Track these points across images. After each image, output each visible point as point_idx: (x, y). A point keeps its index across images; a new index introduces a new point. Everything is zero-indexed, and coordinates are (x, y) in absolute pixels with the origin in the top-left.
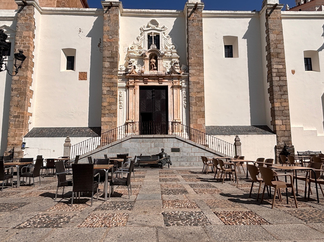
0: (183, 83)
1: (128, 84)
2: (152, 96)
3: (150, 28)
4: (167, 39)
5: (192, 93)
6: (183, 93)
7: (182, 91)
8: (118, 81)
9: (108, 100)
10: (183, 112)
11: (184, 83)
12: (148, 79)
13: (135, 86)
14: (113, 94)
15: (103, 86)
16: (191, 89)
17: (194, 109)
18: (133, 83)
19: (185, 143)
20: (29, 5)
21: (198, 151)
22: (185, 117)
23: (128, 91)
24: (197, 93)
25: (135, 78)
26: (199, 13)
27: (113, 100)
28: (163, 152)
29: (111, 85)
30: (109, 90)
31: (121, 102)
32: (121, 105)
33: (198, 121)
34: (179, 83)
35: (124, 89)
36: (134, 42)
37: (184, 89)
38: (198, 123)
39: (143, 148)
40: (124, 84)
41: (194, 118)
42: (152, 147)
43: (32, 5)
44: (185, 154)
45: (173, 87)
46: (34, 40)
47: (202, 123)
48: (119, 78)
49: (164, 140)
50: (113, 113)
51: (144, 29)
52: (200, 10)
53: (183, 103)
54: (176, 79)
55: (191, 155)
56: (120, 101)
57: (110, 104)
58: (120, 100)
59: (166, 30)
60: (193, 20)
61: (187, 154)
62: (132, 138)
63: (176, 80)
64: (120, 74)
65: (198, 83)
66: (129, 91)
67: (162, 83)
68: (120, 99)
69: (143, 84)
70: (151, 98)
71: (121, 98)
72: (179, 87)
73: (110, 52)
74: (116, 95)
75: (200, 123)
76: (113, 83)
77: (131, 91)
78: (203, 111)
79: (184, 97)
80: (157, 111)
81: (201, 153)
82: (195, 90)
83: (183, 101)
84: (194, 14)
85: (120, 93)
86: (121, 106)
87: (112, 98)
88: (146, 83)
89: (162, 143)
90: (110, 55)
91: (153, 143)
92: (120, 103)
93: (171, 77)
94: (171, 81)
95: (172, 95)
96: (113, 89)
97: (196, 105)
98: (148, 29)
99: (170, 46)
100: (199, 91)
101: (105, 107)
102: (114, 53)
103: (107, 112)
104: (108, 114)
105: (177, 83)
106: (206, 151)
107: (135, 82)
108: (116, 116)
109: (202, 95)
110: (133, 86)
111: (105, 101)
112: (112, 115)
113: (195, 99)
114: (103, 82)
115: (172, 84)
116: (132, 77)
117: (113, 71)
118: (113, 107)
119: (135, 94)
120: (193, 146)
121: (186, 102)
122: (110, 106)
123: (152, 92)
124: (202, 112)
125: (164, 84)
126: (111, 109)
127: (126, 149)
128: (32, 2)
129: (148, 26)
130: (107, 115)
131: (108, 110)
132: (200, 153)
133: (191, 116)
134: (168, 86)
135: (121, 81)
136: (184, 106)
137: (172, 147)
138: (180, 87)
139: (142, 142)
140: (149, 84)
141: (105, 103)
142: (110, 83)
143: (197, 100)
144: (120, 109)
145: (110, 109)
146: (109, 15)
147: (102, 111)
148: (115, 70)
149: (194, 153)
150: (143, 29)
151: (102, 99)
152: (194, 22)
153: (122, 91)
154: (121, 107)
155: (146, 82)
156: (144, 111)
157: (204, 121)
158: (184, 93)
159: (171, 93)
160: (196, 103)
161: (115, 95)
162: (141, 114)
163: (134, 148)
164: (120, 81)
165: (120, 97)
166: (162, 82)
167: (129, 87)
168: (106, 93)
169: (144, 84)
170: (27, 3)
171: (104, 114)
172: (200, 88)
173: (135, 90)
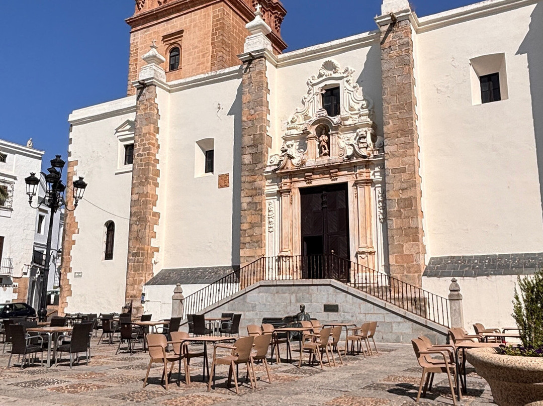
0: (376, 174)
1: (281, 187)
2: (322, 204)
3: (324, 77)
4: (353, 91)
5: (390, 192)
6: (377, 192)
7: (375, 190)
8: (267, 184)
9: (249, 220)
10: (379, 230)
11: (379, 174)
12: (311, 174)
13: (291, 189)
14: (257, 208)
15: (242, 195)
16: (389, 184)
17: (396, 225)
18: (288, 184)
19: (348, 295)
20: (149, 86)
21: (372, 310)
22: (382, 241)
23: (281, 200)
24: (401, 191)
25: (291, 175)
26: (403, 31)
27: (256, 219)
28: (303, 311)
29: (254, 192)
30: (250, 202)
31: (271, 219)
32: (271, 226)
33: (404, 249)
34: (368, 174)
35: (276, 197)
36: (297, 110)
37: (380, 185)
38: (405, 253)
39: (278, 303)
40: (276, 188)
41: (396, 243)
42: (292, 301)
43: (152, 85)
44: (348, 317)
45: (356, 184)
46: (158, 136)
47: (413, 252)
48: (267, 178)
49: (312, 290)
50: (257, 242)
51: (314, 82)
52: (403, 23)
53: (378, 213)
54: (362, 167)
55: (358, 319)
56: (269, 218)
57: (252, 226)
59: (352, 75)
60: (390, 46)
61: (352, 316)
62: (261, 286)
63: (361, 170)
64: (268, 172)
65: (403, 171)
66: (282, 199)
67: (336, 179)
68: (269, 215)
69: (304, 184)
70: (320, 209)
71: (270, 213)
72: (369, 183)
73: (252, 136)
74: (261, 210)
75: (408, 253)
76: (256, 189)
77: (285, 199)
78: (414, 226)
79: (379, 201)
80: (331, 231)
81: (379, 316)
82: (397, 185)
83: (378, 210)
84: (391, 35)
85: (269, 205)
86: (271, 227)
87: (256, 214)
88: (309, 182)
89: (308, 296)
90: (253, 142)
91: (294, 295)
92: (270, 222)
93: (353, 165)
94: (353, 172)
95: (355, 200)
96: (257, 199)
97: (399, 215)
98: (321, 79)
99: (358, 103)
100: (406, 187)
101: (245, 230)
102: (257, 136)
103: (248, 239)
104: (249, 243)
105: (365, 174)
107: (291, 183)
108: (261, 246)
109: (411, 195)
110: (289, 191)
111: (245, 221)
112: (256, 244)
113: (397, 203)
114: (242, 188)
115: (355, 177)
116: (286, 174)
117: (257, 169)
118: (257, 231)
119: (292, 203)
120: (362, 301)
121: (382, 211)
122: (251, 230)
123: (322, 197)
124: (412, 228)
125: (340, 180)
126: (254, 234)
127: (254, 305)
128: (152, 80)
129: (320, 76)
130: (247, 245)
131: (249, 236)
132: (376, 315)
133: (390, 239)
134: (348, 183)
135: (271, 183)
136: (380, 219)
137: (325, 303)
139: (277, 293)
140: (315, 183)
141: (245, 224)
142: (252, 189)
143: (402, 205)
144: (270, 232)
145: (253, 235)
146: (249, 74)
147: (242, 238)
148: (259, 166)
149: (365, 314)
150: (311, 83)
151: (242, 217)
152: (391, 50)
153: (271, 201)
154: (271, 230)
155: (309, 180)
156: (309, 234)
157: (417, 247)
158: (379, 193)
159: (355, 195)
160: (399, 211)
161: (259, 209)
162: (304, 239)
163: (265, 304)
164: (269, 184)
165: (269, 211)
166: (336, 176)
167: (282, 193)
168: (246, 208)
169: (307, 184)
170: (146, 84)
171: (243, 243)
172: (407, 181)
173: (293, 197)
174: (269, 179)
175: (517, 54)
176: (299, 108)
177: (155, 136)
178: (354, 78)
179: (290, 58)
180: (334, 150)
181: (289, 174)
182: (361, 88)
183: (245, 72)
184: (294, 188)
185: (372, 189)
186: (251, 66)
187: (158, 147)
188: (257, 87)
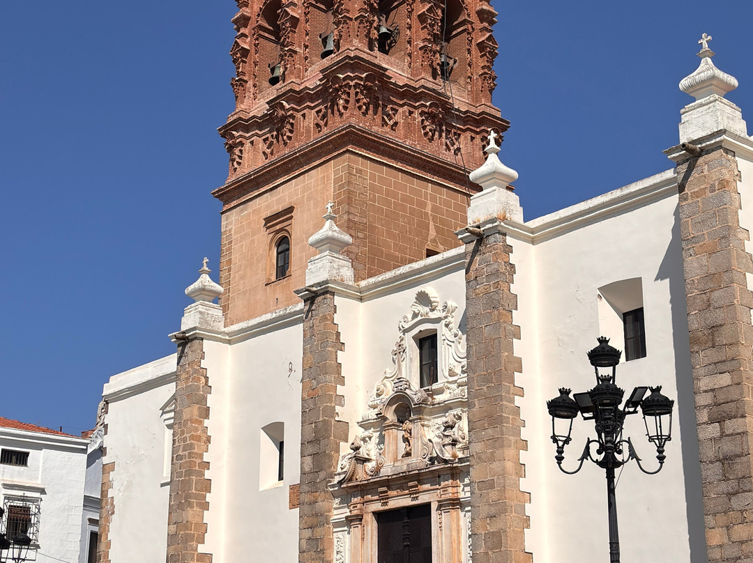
0: (466, 489)
1: (351, 512)
3: (419, 318)
4: (453, 342)
5: (476, 522)
6: (467, 520)
7: (465, 516)
8: (335, 506)
11: (469, 488)
12: (385, 489)
13: (362, 516)
14: (318, 547)
16: (474, 507)
18: (359, 506)
20: (192, 340)
23: (351, 533)
24: (488, 521)
25: (363, 489)
26: (491, 252)
29: (314, 520)
30: (310, 539)
34: (456, 490)
35: (345, 529)
36: (385, 373)
37: (470, 509)
40: (346, 512)
43: (196, 338)
45: (440, 507)
46: (206, 423)
48: (334, 496)
51: (406, 326)
52: (492, 239)
53: (468, 556)
54: (446, 477)
59: (453, 314)
60: (476, 278)
63: (446, 482)
64: (333, 486)
65: (491, 485)
66: (352, 531)
67: (417, 498)
69: (378, 506)
70: (401, 548)
72: (457, 504)
73: (313, 425)
76: (316, 515)
77: (356, 532)
79: (469, 536)
82: (484, 510)
83: (468, 550)
84: (477, 258)
85: (338, 542)
88: (384, 503)
90: (314, 435)
93: (437, 474)
94: (437, 486)
95: (440, 534)
96: (319, 532)
97: (487, 560)
98: (416, 320)
99: (460, 362)
100: (495, 512)
102: (320, 425)
105: (450, 490)
107: (363, 504)
109: (501, 526)
110: (360, 518)
113: (485, 540)
115: (439, 496)
116: (354, 490)
117: (318, 480)
119: (363, 539)
121: (471, 553)
123: (403, 527)
125: (423, 499)
128: (194, 332)
129: (415, 315)
134: (432, 504)
135: (340, 503)
140: (394, 504)
142: (313, 515)
143: (490, 544)
146: (311, 322)
148: (322, 475)
150: (403, 327)
152: (478, 285)
153: (340, 534)
155: (384, 500)
158: (469, 521)
159: (438, 525)
160: (487, 554)
164: (337, 506)
165: (337, 553)
166: (416, 493)
167: (351, 521)
168: (304, 549)
169: (382, 505)
170: (187, 337)
172: (496, 503)
173: (365, 527)
174: (337, 497)
175: (656, 279)
176: (388, 371)
177: (201, 423)
178: (455, 320)
179: (376, 285)
180: (417, 447)
181: (359, 488)
182: (465, 336)
183: (306, 318)
184: (366, 513)
185: (462, 514)
186: (313, 308)
187: (209, 440)
188: (320, 342)
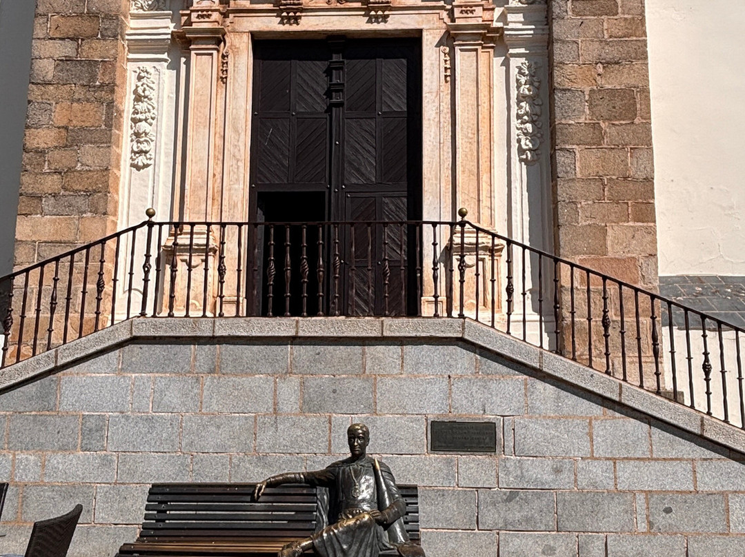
0: (510, 17)
1: (189, 23)
2: (329, 94)
5: (568, 69)
6: (514, 72)
7: (506, 64)
8: (133, 10)
9: (59, 116)
10: (516, 184)
11: (520, 17)
13: (224, 34)
14: (93, 77)
15: (39, 32)
16: (563, 42)
17: (583, 168)
18: (215, 16)
19: (540, 385)
21: (645, 446)
22: (527, 218)
23: (183, 67)
24: (600, 69)
27: (90, 115)
28: (357, 455)
29: (86, 26)
30: (68, 59)
31: (143, 126)
32: (144, 147)
33: (609, 243)
34: (487, 15)
35: (165, 56)
37: (522, 50)
38: (610, 255)
39: (213, 415)
40: (165, 27)
41: (583, 223)
42: (285, 408)
44: (539, 472)
45: (450, 39)
47: (636, 250)
49: (374, 358)
50: (89, 193)
53: (514, 132)
55: (583, 482)
56: (135, 121)
57: (72, 138)
58: (139, 116)
61: (557, 471)
62: (134, 340)
65: (609, 8)
66: (188, 64)
67: (385, 18)
68: (136, 112)
69: (272, 24)
70: (321, 107)
71: (141, 106)
72: (492, 40)
74: (111, 87)
75: (620, 255)
76: (93, 16)
77: (202, 65)
78: (641, 175)
79: (521, 98)
80: (354, 181)
81: (669, 467)
82: (590, 51)
83: (515, 123)
85: (140, 78)
86: (141, 152)
87: (88, 101)
88: (289, 18)
89: (358, 383)
91: (295, 380)
92: (137, 135)
94: (441, 4)
95: (446, 89)
96: (95, 50)
97: (595, 138)
100: (617, 56)
101: (41, 152)
103: (51, 183)
104: (55, 196)
105: (479, 12)
106: (708, 454)
107: (225, 14)
108: (101, 210)
109: (632, 82)
110: (217, 38)
111: (44, 119)
112: (80, 202)
113: (590, 102)
114: (41, 10)
115: (447, 20)
118: (89, 156)
119: (223, 80)
120: (597, 410)
121: (529, 127)
122: (68, 153)
123: (328, 72)
124: (635, 181)
125: (397, 21)
126: (79, 167)
127: (91, 424)
130: (48, 204)
131: (56, 172)
132: (658, 466)
133: (564, 212)
134: (424, 33)
135: (151, 8)
136: (521, 151)
137: (434, 413)
138: (492, 38)
139: (212, 371)
140: (309, 23)
141: (42, 132)
142: (81, 15)
143: (603, 109)
144: (138, 168)
145: (70, 170)
147: (26, 179)
149: (614, 460)
151: (31, 107)
153: (148, 66)
154: (141, 160)
155: (290, 10)
156: (279, 182)
157: (649, 238)
158: (521, 73)
159: (443, 74)
160: (595, 126)
161: (102, 85)
162: (261, 198)
163: (150, 420)
164: (141, 12)
165: (138, 98)
167: (189, 42)
168: (50, 77)
169: (282, 23)
171: (33, 196)
172: (620, 39)
173: (230, 60)
184: (234, 31)
185: (498, 60)
